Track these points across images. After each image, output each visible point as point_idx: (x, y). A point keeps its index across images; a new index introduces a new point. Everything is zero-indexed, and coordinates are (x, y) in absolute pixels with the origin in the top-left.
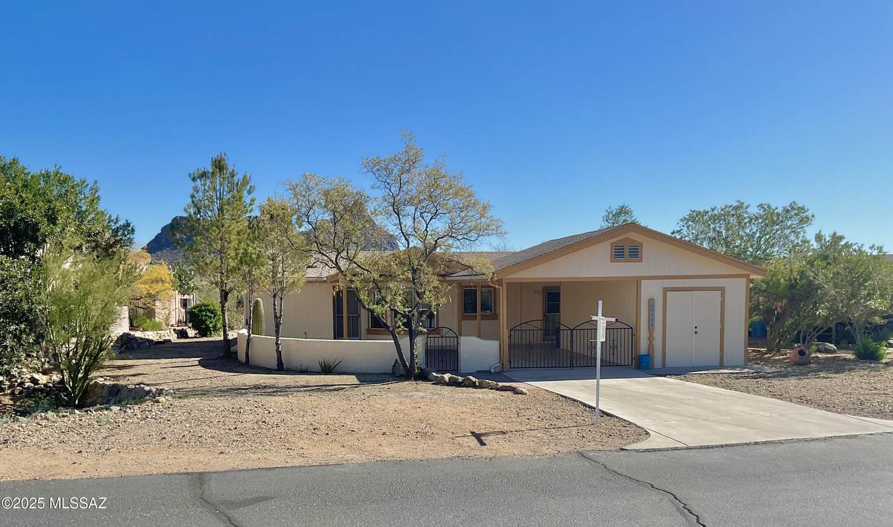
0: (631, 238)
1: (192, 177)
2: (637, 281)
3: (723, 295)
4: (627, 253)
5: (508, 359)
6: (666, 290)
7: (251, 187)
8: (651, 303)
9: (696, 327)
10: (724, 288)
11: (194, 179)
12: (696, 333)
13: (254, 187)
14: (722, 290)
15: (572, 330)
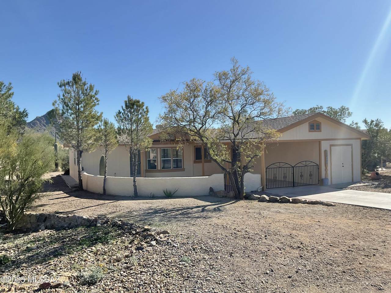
0: (317, 120)
1: (60, 85)
2: (319, 142)
3: (352, 148)
4: (315, 128)
5: (266, 184)
6: (331, 146)
7: (96, 91)
8: (326, 152)
9: (343, 164)
10: (352, 144)
11: (60, 86)
12: (343, 166)
13: (98, 91)
14: (351, 145)
15: (293, 167)
